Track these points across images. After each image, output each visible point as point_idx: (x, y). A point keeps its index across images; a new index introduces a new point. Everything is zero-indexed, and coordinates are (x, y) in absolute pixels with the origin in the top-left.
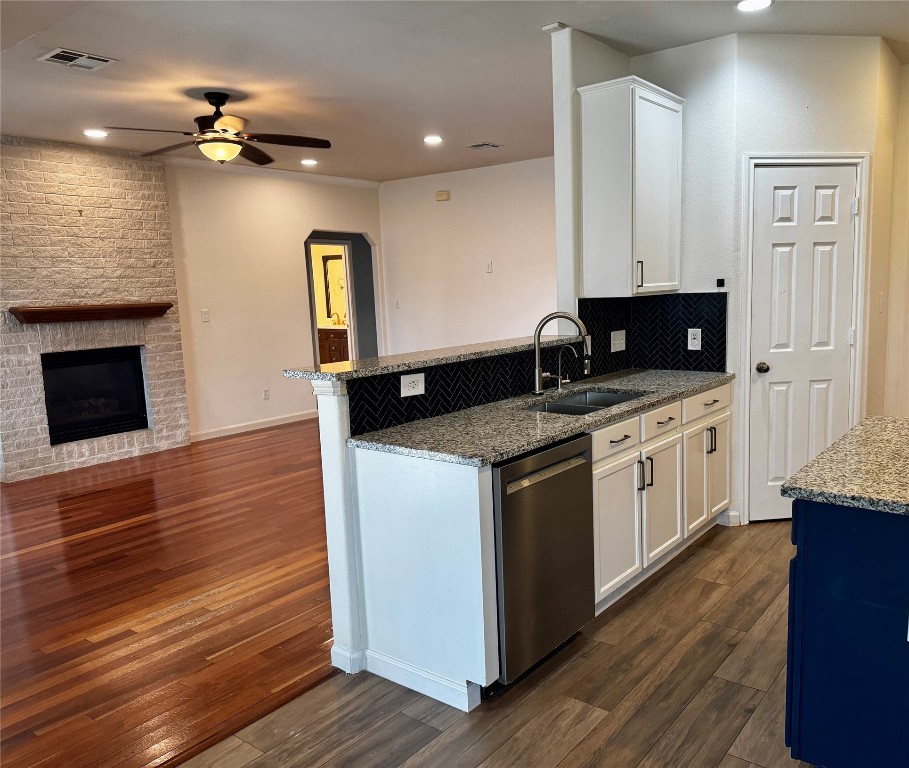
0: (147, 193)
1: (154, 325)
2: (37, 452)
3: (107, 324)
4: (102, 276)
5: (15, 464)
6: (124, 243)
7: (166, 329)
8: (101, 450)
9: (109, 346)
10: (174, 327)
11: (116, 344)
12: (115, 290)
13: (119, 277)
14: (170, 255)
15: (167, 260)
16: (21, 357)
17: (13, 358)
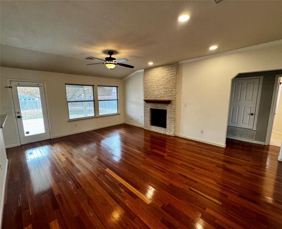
0: (171, 73)
1: (169, 105)
2: (148, 125)
3: (160, 104)
4: (160, 94)
5: (145, 126)
6: (166, 86)
7: (172, 107)
8: (156, 129)
9: (160, 109)
10: (174, 106)
11: (161, 109)
12: (163, 97)
13: (164, 94)
14: (175, 88)
15: (174, 90)
16: (147, 108)
17: (146, 108)
